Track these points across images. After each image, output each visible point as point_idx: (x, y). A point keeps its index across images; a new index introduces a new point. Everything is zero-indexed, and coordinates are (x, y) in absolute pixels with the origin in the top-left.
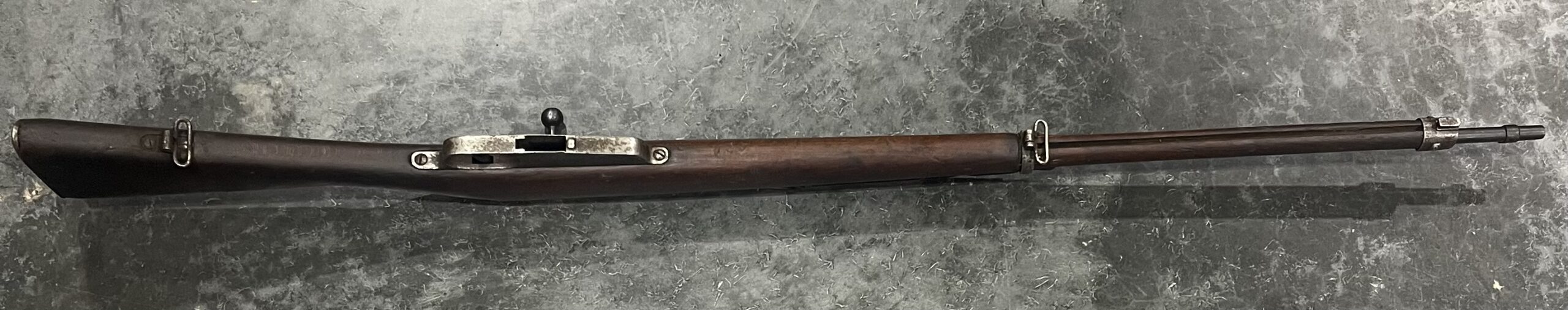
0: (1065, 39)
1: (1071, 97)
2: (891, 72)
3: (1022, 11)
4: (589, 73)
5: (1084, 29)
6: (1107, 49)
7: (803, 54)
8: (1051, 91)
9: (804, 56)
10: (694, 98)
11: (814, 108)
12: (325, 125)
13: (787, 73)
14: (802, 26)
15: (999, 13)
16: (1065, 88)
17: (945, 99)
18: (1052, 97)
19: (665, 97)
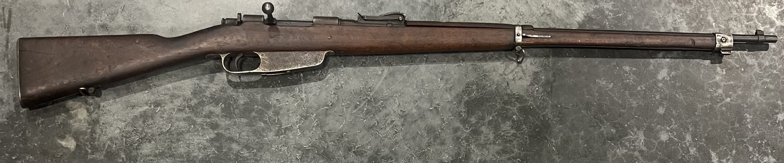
0: (518, 105)
1: (518, 137)
2: (422, 117)
3: (496, 88)
4: (260, 107)
5: (529, 100)
6: (540, 112)
7: (376, 104)
8: (508, 133)
9: (377, 105)
10: (315, 124)
11: (380, 135)
12: (115, 127)
13: (367, 114)
14: (377, 88)
15: (484, 88)
16: (516, 132)
17: (450, 133)
18: (508, 136)
19: (300, 123)
